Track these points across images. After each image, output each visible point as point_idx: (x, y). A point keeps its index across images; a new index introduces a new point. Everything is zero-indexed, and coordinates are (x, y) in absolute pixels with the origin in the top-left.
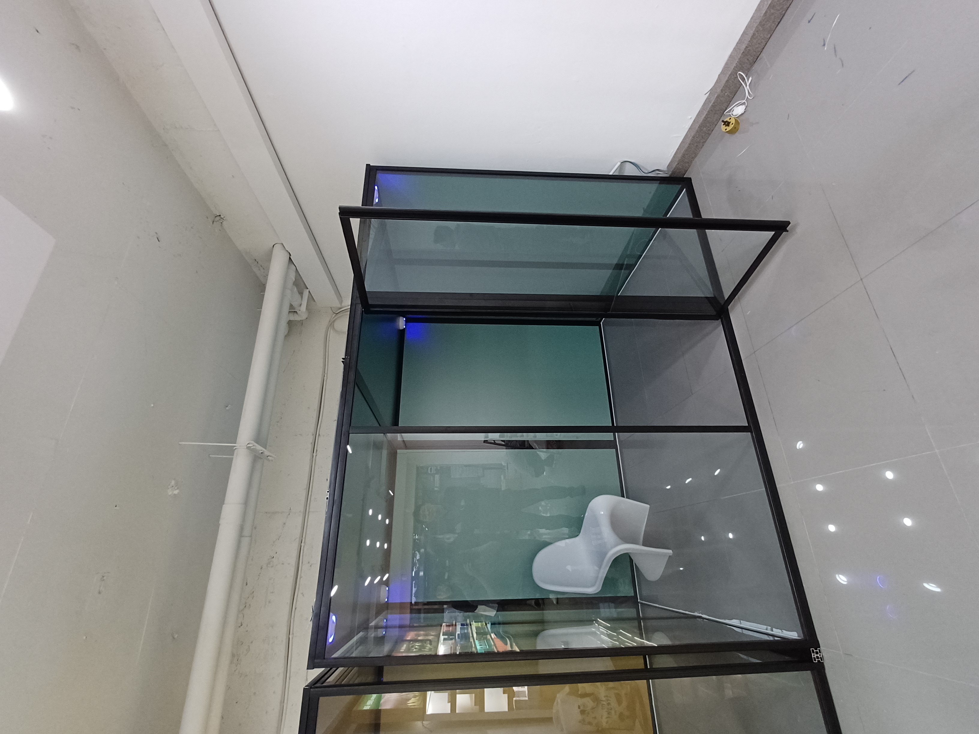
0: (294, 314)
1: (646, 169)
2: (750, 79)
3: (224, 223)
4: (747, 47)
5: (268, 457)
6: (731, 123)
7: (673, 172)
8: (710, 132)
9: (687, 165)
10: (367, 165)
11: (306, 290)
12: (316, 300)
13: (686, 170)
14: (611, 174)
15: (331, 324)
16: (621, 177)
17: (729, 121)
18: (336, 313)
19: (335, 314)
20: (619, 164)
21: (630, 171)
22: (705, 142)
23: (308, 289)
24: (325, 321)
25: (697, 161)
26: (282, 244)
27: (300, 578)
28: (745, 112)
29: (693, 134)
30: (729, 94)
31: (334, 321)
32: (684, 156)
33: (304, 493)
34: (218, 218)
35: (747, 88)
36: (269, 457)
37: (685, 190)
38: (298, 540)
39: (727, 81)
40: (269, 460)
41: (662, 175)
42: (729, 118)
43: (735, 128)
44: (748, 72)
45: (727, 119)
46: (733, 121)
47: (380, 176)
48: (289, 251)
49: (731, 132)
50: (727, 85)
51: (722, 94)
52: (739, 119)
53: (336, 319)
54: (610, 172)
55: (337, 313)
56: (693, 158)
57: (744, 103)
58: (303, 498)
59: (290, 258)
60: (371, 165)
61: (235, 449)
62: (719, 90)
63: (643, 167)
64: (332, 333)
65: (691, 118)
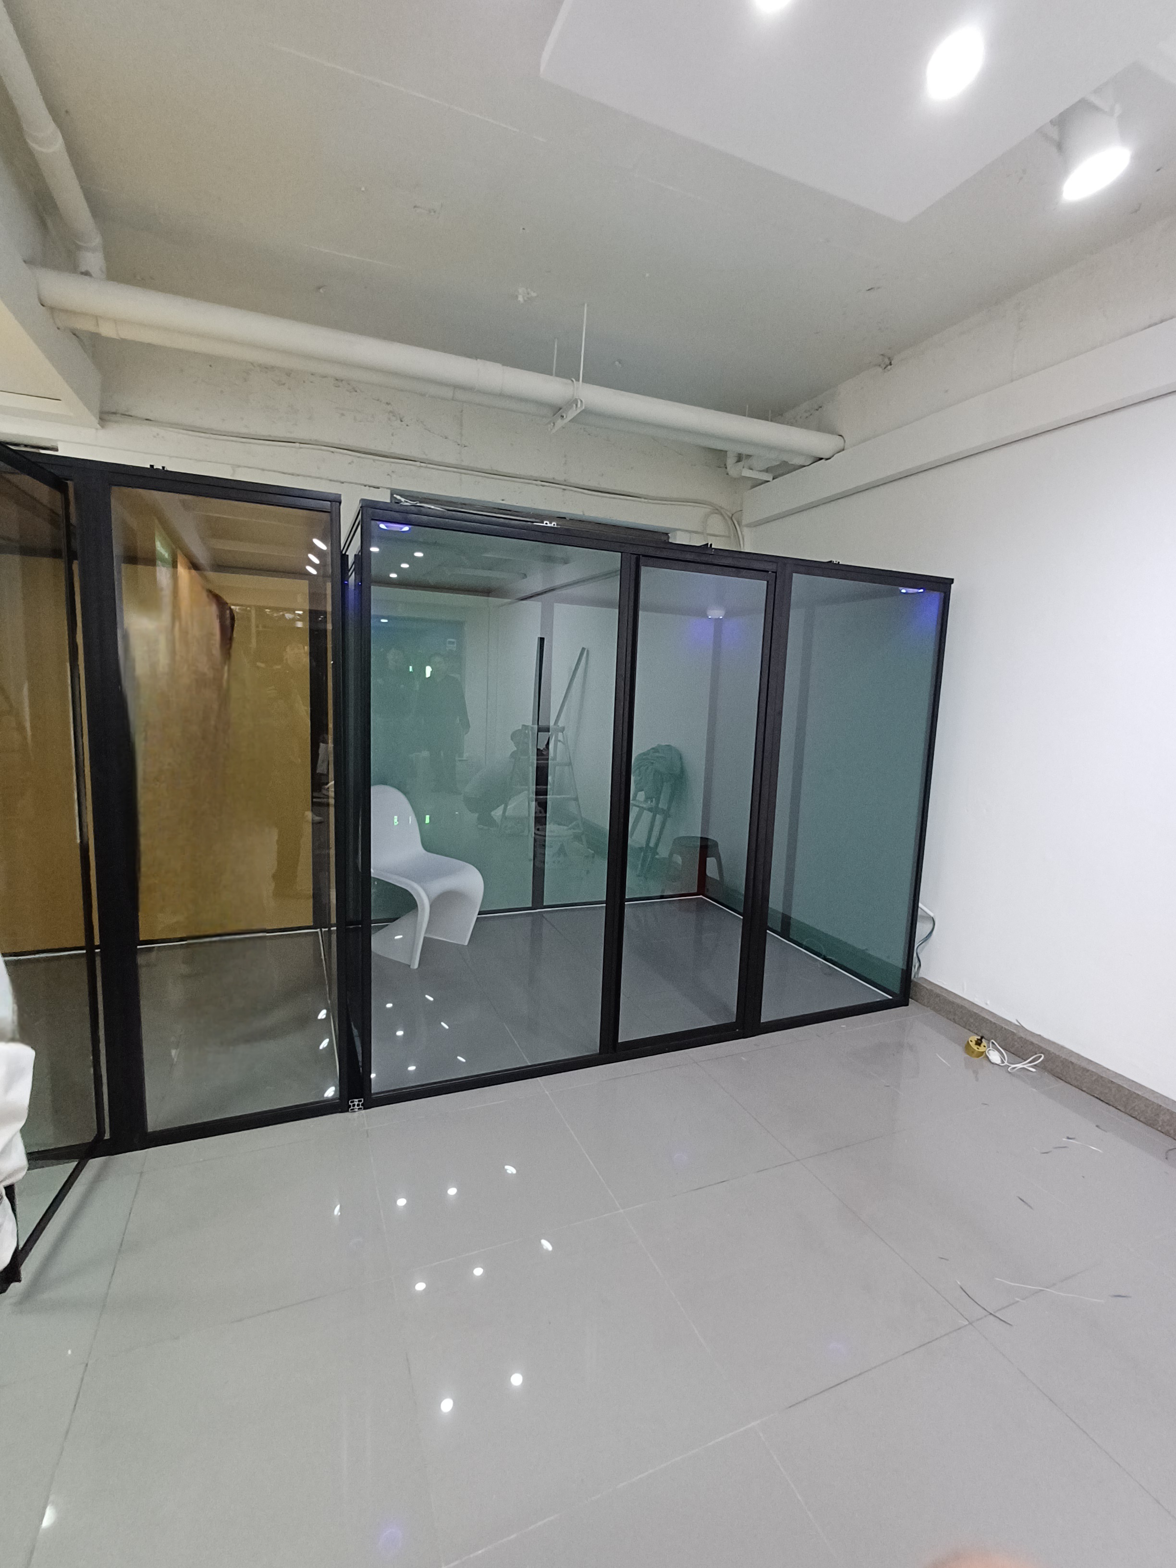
0: (736, 457)
1: (922, 950)
2: (1033, 1070)
3: (880, 370)
4: (1072, 1063)
5: (554, 424)
6: (978, 1047)
7: (916, 984)
8: (967, 1027)
9: (926, 1001)
10: (953, 580)
11: (772, 478)
12: (754, 489)
13: (919, 1001)
14: (920, 905)
15: (717, 509)
16: (915, 918)
17: (982, 1045)
18: (733, 518)
19: (731, 515)
20: (932, 914)
21: (922, 929)
22: (955, 1022)
23: (773, 479)
24: (721, 500)
25: (930, 1013)
26: (843, 450)
27: (374, 460)
28: (993, 1063)
29: (967, 1006)
30: (1015, 1047)
31: (722, 514)
32: (938, 996)
33: (486, 467)
34: (888, 363)
35: (1020, 1066)
36: (552, 424)
37: (891, 997)
38: (424, 456)
39: (1032, 1043)
40: (549, 423)
41: (914, 970)
42: (986, 1045)
43: (973, 1051)
44: (1041, 1067)
45: (984, 1042)
46: (982, 1049)
47: (936, 597)
48: (832, 459)
49: (968, 1047)
50: (1025, 1042)
51: (1016, 1038)
52: (984, 1057)
53: (724, 518)
54: (922, 903)
55: (734, 521)
56: (934, 1009)
57: (1003, 1062)
58: (480, 465)
59: (821, 459)
60: (952, 585)
61: (572, 381)
62: (1022, 1035)
63: (923, 948)
64: (703, 510)
65: (987, 1004)
